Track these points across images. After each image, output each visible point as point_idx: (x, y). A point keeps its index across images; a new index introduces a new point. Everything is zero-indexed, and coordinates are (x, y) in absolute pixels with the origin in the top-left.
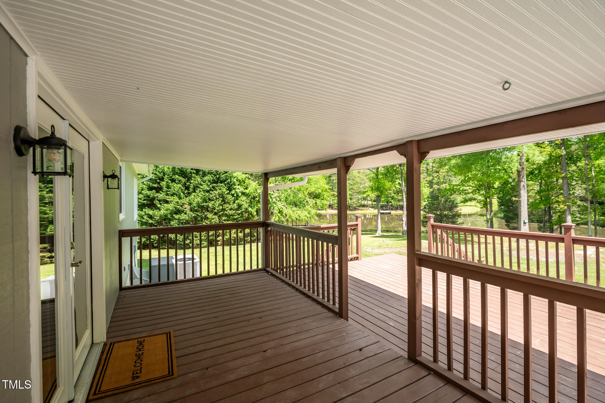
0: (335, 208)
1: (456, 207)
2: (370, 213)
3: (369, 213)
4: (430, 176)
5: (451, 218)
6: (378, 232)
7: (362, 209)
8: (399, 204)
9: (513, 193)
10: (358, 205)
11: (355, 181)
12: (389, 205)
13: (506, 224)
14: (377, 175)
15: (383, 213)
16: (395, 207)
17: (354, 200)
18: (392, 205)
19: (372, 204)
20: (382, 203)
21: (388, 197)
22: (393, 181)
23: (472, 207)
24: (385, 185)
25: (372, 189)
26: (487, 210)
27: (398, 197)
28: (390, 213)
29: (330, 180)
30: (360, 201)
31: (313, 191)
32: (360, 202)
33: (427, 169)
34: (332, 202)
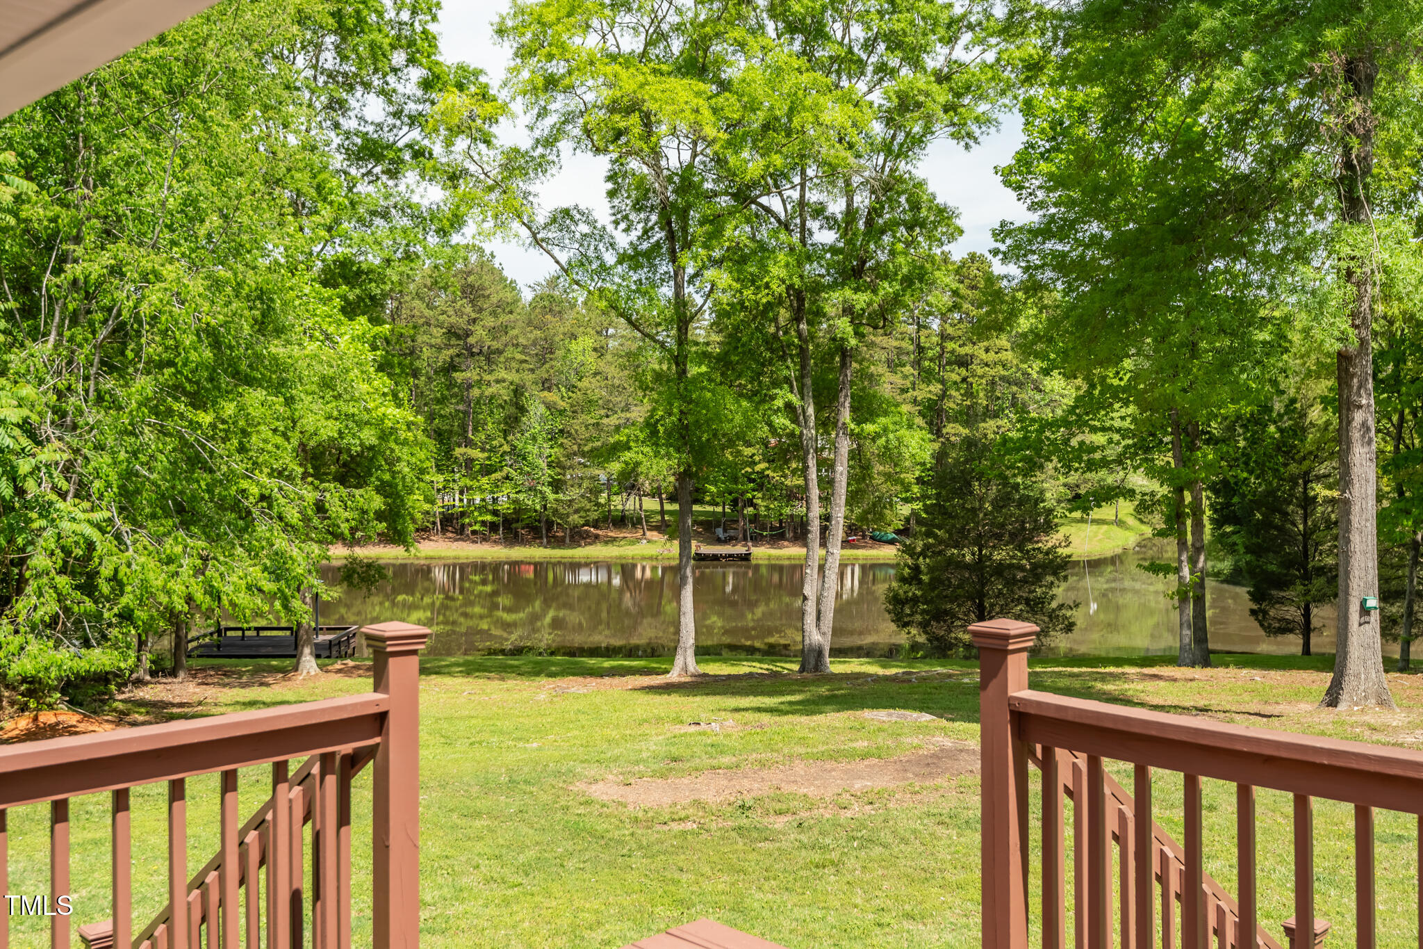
0: (474, 532)
1: (1049, 527)
2: (651, 558)
3: (644, 558)
4: (929, 383)
5: (1025, 581)
6: (679, 661)
7: (614, 539)
8: (787, 511)
9: (1285, 465)
10: (594, 516)
11: (578, 395)
12: (744, 516)
13: (1255, 607)
14: (679, 360)
15: (715, 558)
16: (772, 529)
17: (573, 493)
18: (755, 519)
19: (662, 512)
20: (710, 508)
21: (735, 480)
22: (760, 398)
23: (1105, 527)
24: (718, 417)
25: (654, 433)
26: (1182, 544)
27: (785, 476)
28: (746, 558)
29: (451, 385)
30: (605, 495)
31: (332, 439)
32: (602, 501)
33: (918, 345)
34: (457, 503)
